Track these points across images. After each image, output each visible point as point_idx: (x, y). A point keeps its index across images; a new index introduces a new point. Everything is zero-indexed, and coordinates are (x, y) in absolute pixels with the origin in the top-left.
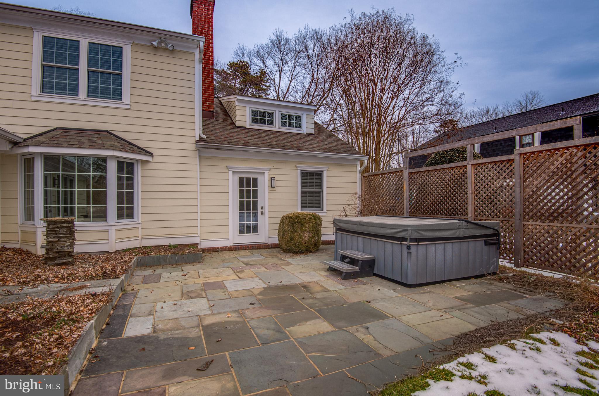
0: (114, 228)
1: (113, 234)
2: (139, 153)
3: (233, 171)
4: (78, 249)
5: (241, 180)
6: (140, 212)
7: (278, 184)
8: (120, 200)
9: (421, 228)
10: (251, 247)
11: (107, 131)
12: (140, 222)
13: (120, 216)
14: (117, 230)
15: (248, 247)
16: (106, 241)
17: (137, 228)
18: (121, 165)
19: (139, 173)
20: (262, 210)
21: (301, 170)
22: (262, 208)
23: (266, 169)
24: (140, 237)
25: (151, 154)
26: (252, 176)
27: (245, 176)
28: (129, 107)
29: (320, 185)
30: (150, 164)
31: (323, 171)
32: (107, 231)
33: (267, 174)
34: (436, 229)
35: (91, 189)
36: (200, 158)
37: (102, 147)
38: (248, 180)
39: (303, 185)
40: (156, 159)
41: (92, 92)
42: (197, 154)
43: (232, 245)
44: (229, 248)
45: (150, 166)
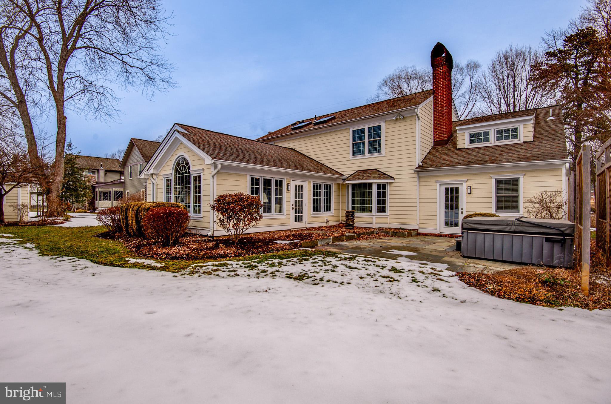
0: (375, 217)
1: (374, 220)
2: (387, 179)
3: (440, 184)
4: (356, 225)
5: (447, 189)
6: (388, 210)
7: (473, 191)
8: (378, 203)
9: (469, 222)
10: (450, 236)
11: (375, 169)
12: (388, 214)
13: (378, 211)
14: (376, 218)
15: (448, 236)
16: (371, 223)
17: (387, 218)
18: (379, 186)
19: (388, 188)
20: (462, 211)
21: (496, 179)
22: (462, 209)
23: (464, 181)
24: (389, 223)
25: (394, 178)
26: (454, 186)
27: (449, 187)
28: (384, 155)
29: (516, 190)
30: (394, 184)
31: (519, 178)
32: (372, 218)
33: (465, 184)
34: (483, 223)
35: (362, 198)
36: (419, 177)
37: (370, 178)
38: (452, 189)
39: (498, 190)
40: (396, 181)
41: (370, 151)
42: (416, 175)
43: (439, 233)
44: (437, 235)
45: (393, 185)
